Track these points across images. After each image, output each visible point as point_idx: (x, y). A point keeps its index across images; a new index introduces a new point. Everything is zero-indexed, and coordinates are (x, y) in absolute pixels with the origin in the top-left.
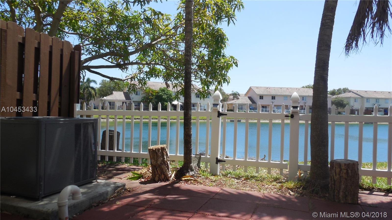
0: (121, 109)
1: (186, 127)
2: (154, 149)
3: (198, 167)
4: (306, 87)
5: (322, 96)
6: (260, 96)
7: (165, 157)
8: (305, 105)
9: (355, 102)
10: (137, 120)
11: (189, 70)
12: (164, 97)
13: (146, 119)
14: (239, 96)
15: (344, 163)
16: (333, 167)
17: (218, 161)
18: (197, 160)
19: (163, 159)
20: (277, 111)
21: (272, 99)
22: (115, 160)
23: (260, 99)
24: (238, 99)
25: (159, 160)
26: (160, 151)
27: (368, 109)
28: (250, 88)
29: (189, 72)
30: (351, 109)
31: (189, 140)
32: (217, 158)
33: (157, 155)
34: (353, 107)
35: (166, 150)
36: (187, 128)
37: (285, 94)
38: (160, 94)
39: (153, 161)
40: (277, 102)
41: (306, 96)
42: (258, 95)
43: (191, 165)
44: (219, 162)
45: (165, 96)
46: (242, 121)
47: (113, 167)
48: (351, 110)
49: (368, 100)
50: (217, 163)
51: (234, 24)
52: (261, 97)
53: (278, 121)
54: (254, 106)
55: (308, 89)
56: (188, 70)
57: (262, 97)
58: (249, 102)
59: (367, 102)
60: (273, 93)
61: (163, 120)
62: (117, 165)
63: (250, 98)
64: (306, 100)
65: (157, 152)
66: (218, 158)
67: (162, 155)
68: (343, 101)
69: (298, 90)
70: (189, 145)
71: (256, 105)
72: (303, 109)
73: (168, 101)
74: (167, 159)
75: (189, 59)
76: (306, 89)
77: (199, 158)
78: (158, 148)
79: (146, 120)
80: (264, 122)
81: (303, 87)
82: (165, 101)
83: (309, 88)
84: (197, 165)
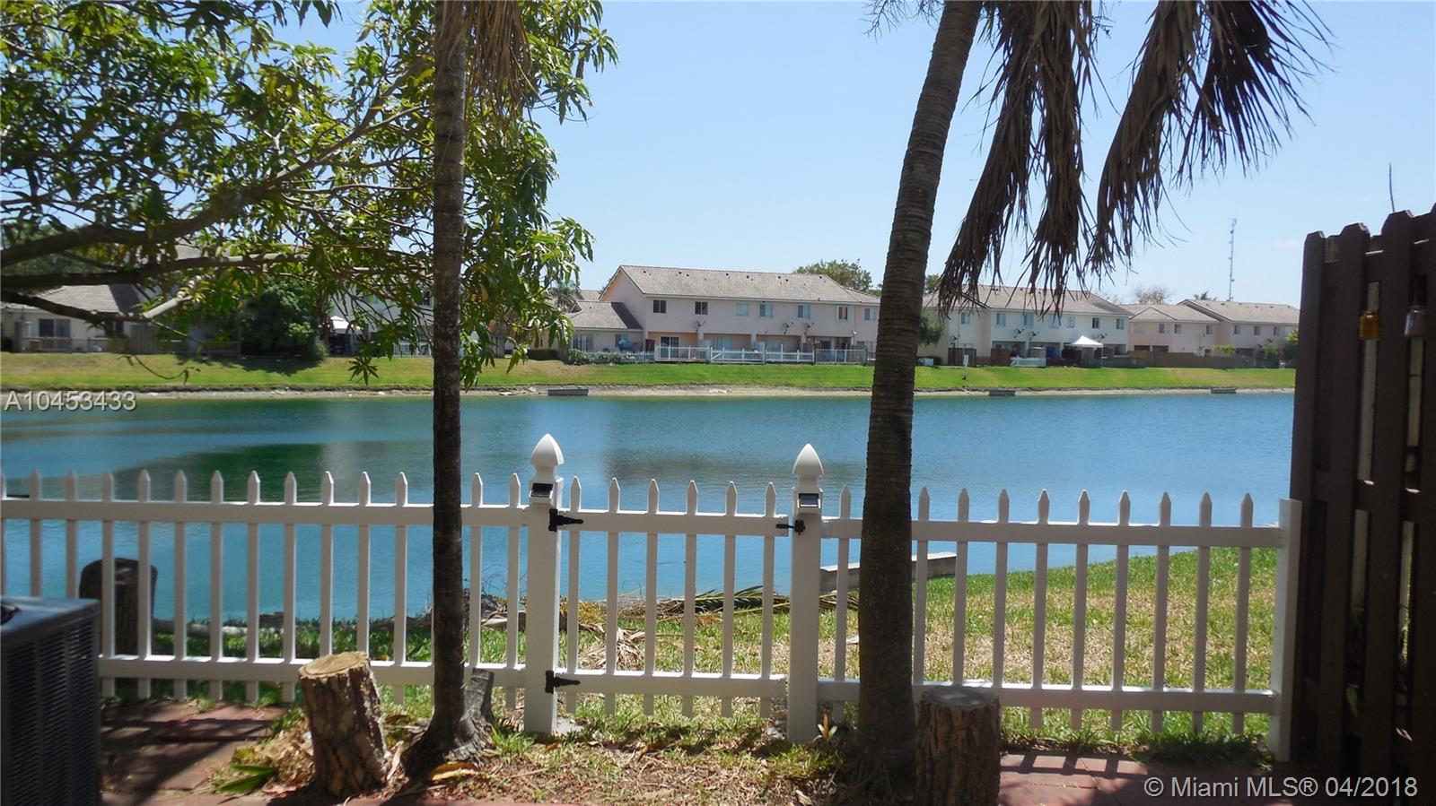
0: (100, 349)
1: (445, 592)
2: (325, 680)
3: (484, 719)
4: (811, 271)
5: (893, 480)
6: (656, 303)
7: (367, 704)
8: (805, 333)
9: (963, 322)
10: (174, 393)
11: (452, 390)
12: (287, 303)
13: (214, 390)
14: (581, 298)
15: (960, 707)
16: (929, 720)
17: (553, 682)
18: (480, 691)
19: (358, 713)
20: (714, 354)
21: (697, 311)
22: (146, 691)
23: (656, 310)
24: (576, 310)
25: (344, 717)
26: (348, 685)
27: (1000, 346)
28: (620, 271)
29: (450, 395)
30: (951, 346)
31: (454, 633)
32: (549, 674)
33: (334, 701)
34: (955, 341)
35: (368, 676)
36: (447, 595)
37: (740, 294)
38: (271, 289)
39: (319, 721)
40: (713, 322)
41: (810, 304)
42: (649, 297)
43: (462, 719)
44: (557, 686)
45: (291, 300)
46: (590, 393)
47: (138, 718)
48: (949, 349)
49: (1001, 316)
50: (549, 690)
51: (584, 115)
52: (660, 306)
53: (716, 391)
54: (633, 337)
55: (817, 277)
56: (449, 390)
57: (664, 303)
58: (617, 323)
59: (998, 323)
60: (701, 290)
61: (283, 392)
62: (157, 710)
63: (620, 309)
64: (809, 317)
65: (338, 690)
66: (553, 672)
67: (356, 699)
68: (927, 320)
69: (783, 279)
70: (455, 653)
71: (641, 332)
72: (802, 346)
73: (304, 317)
74: (373, 710)
75: (450, 349)
76: (811, 279)
77: (486, 683)
78: (339, 675)
79: (215, 394)
80: (668, 394)
81: (801, 271)
82: (290, 320)
83: (818, 273)
84: (481, 710)
